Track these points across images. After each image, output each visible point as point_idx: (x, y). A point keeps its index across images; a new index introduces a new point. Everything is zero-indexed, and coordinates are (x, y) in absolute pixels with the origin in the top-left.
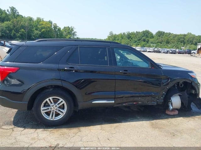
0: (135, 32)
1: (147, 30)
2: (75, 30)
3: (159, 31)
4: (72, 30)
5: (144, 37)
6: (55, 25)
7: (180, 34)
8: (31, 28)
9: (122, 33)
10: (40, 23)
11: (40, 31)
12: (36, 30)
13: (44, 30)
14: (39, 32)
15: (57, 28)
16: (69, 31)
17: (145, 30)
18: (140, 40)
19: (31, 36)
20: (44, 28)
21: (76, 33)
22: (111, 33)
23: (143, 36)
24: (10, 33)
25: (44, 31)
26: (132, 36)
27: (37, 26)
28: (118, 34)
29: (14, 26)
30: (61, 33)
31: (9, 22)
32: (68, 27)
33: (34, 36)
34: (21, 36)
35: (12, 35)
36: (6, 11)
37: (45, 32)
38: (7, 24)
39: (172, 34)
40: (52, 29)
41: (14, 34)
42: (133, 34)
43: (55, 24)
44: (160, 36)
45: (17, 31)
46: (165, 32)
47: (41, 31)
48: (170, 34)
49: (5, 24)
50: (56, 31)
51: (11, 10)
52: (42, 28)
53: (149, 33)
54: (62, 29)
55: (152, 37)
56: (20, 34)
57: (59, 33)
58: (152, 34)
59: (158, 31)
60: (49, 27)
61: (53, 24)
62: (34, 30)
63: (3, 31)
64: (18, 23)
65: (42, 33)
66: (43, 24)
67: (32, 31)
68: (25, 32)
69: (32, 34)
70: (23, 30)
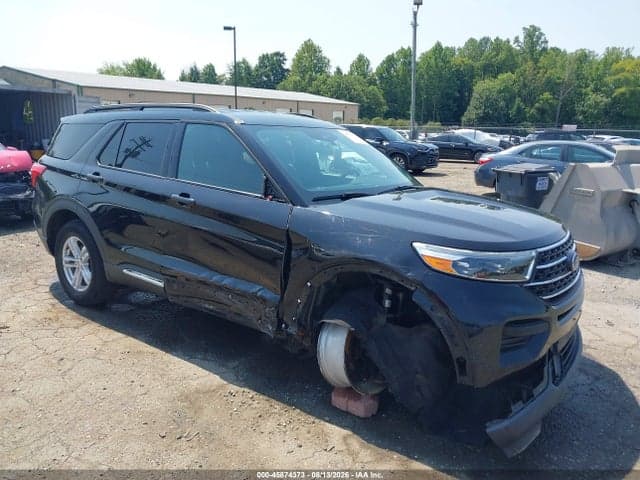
8: (581, 87)
10: (615, 66)
11: (610, 96)
12: (596, 90)
13: (623, 90)
14: (605, 100)
19: (574, 115)
20: (627, 82)
24: (507, 106)
25: (623, 94)
27: (600, 78)
29: (524, 86)
31: (510, 74)
33: (583, 113)
34: (538, 117)
35: (513, 112)
36: (511, 43)
37: (627, 96)
38: (503, 82)
41: (519, 111)
45: (530, 100)
47: (613, 93)
49: (498, 83)
51: (525, 38)
52: (618, 84)
56: (538, 109)
62: (586, 94)
63: (489, 103)
64: (538, 73)
65: (615, 102)
66: (623, 70)
67: (581, 96)
68: (555, 103)
69: (579, 108)
70: (547, 95)
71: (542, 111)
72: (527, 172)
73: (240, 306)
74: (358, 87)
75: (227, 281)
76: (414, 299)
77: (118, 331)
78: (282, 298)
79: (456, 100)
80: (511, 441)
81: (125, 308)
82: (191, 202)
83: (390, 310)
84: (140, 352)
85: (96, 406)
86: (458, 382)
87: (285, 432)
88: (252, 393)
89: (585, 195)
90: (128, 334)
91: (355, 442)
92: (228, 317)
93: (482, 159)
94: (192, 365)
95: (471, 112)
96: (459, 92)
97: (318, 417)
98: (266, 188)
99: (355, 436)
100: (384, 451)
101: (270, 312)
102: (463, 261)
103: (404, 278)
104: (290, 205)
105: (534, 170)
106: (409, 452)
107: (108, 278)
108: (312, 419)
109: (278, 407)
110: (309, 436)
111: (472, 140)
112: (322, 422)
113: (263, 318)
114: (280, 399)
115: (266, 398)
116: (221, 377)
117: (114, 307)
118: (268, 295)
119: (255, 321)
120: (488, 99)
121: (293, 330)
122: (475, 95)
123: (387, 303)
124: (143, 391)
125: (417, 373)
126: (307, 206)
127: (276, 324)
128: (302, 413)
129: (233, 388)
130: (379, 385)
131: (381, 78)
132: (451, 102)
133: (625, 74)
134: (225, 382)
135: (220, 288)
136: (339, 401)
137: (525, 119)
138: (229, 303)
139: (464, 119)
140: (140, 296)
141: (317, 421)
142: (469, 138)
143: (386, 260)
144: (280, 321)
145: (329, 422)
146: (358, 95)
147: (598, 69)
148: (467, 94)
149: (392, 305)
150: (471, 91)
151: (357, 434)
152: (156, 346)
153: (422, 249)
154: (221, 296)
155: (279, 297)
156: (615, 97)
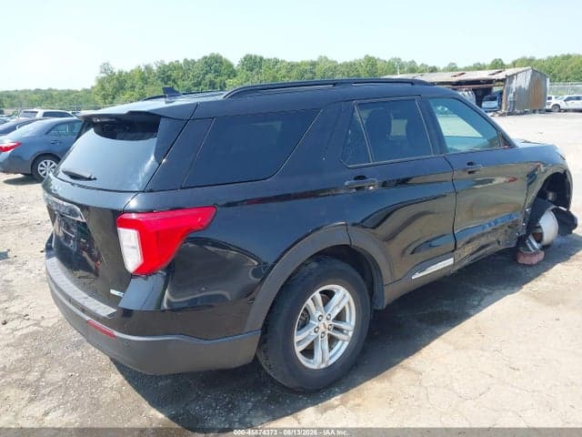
0: (181, 62)
1: (216, 53)
3: (247, 56)
5: (210, 76)
7: (302, 62)
9: (143, 68)
17: (208, 55)
18: (200, 84)
22: (105, 68)
23: (206, 74)
26: (174, 74)
28: (128, 71)
39: (283, 61)
42: (174, 67)
44: (252, 71)
46: (265, 58)
48: (277, 62)
53: (221, 63)
55: (232, 72)
58: (230, 66)
59: (244, 55)
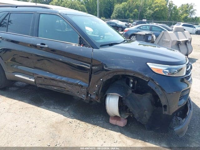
2: (194, 8)
4: (192, 7)
6: (171, 3)
8: (145, 8)
10: (155, 1)
11: (153, 10)
12: (149, 9)
13: (157, 9)
14: (152, 12)
15: (173, 6)
16: (187, 9)
19: (144, 16)
20: (158, 7)
21: (195, 12)
24: (125, 13)
25: (157, 10)
27: (151, 5)
29: (130, 7)
30: (176, 12)
31: (125, 3)
32: (187, 4)
33: (146, 16)
34: (133, 17)
35: (126, 15)
37: (158, 11)
38: (123, 5)
40: (167, 7)
41: (128, 15)
43: (171, 1)
45: (131, 11)
49: (122, 5)
50: (170, 10)
52: (156, 7)
54: (178, 8)
56: (133, 14)
57: (174, 11)
60: (163, 6)
61: (169, 2)
62: (147, 10)
63: (119, 12)
64: (133, 3)
65: (155, 12)
66: (157, 3)
67: (145, 11)
68: (138, 12)
69: (145, 14)
70: (136, 10)
71: (134, 15)
72: (146, 34)
73: (70, 88)
74: (78, 5)
75: (64, 79)
76: (148, 85)
77: (15, 99)
78: (89, 85)
79: (109, 10)
80: (181, 132)
81: (15, 89)
82: (46, 47)
83: (133, 88)
84: (27, 108)
85: (15, 134)
86: (163, 113)
87: (97, 137)
88: (79, 121)
89: (167, 42)
90: (20, 100)
91: (123, 137)
92: (65, 92)
93: (125, 30)
94: (50, 112)
95: (114, 15)
96: (110, 8)
97: (107, 129)
98: (80, 41)
99: (122, 135)
100: (135, 139)
101: (84, 90)
102: (166, 69)
103: (144, 77)
104: (92, 48)
105: (147, 34)
106: (144, 139)
107: (7, 78)
108: (105, 130)
109: (90, 126)
110: (106, 137)
111: (117, 24)
112: (109, 130)
113: (80, 92)
114: (89, 123)
115: (84, 123)
116: (64, 115)
117: (10, 89)
118: (83, 84)
119: (76, 93)
120: (119, 11)
121: (93, 97)
122: (115, 9)
123: (131, 85)
124: (34, 125)
125: (145, 110)
126: (98, 49)
127: (86, 95)
128: (100, 127)
129: (70, 120)
130: (128, 114)
131: (85, 2)
132: (108, 11)
133: (158, 4)
134: (66, 118)
135: (61, 81)
136: (112, 121)
137: (129, 17)
138: (65, 87)
139: (111, 17)
140: (19, 83)
141: (107, 130)
142: (116, 23)
143: (137, 70)
144: (88, 93)
145: (111, 130)
146: (78, 8)
147: (150, 2)
148: (112, 9)
149: (133, 85)
150: (113, 8)
151: (123, 134)
152: (33, 104)
153: (151, 65)
154: (61, 84)
155: (88, 85)
156: (155, 11)
